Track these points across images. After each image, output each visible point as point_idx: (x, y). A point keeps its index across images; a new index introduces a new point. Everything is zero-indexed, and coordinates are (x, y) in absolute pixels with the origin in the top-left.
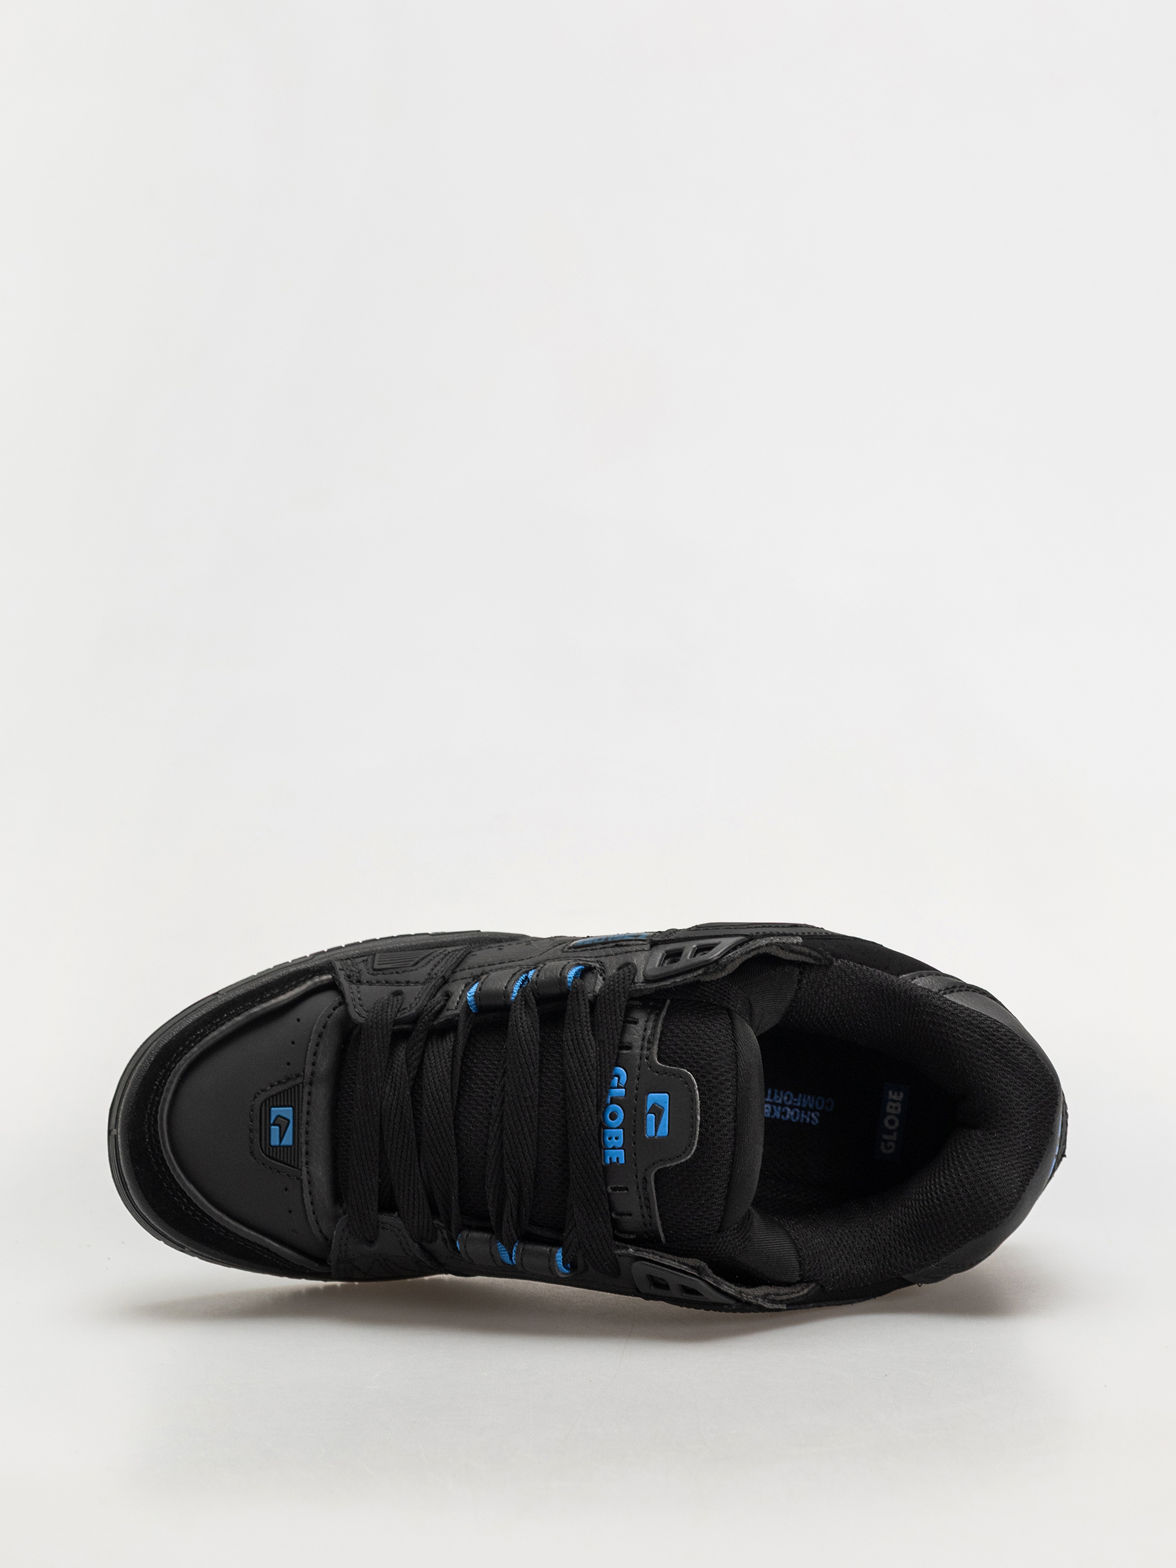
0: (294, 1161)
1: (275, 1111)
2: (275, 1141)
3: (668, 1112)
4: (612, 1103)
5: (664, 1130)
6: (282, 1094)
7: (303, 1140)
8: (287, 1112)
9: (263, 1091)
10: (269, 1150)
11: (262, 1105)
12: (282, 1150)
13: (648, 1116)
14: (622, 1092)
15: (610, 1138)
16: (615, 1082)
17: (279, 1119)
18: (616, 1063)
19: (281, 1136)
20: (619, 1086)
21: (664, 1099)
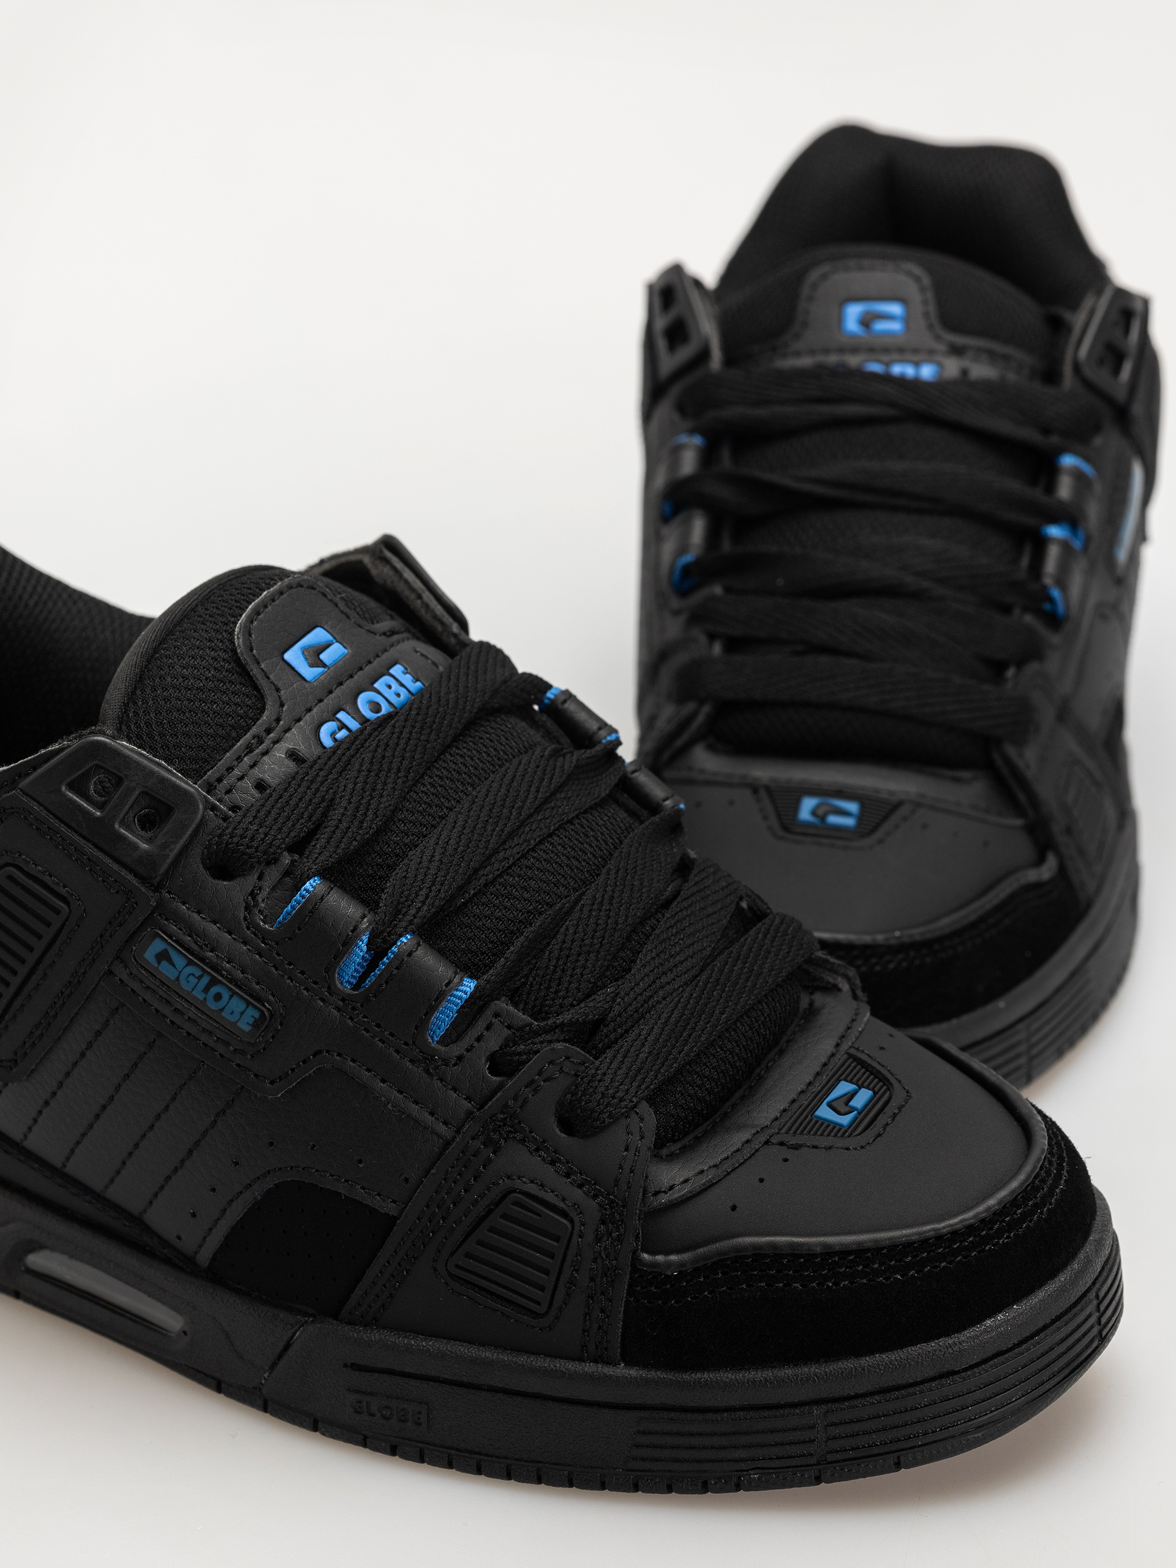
0: (850, 1065)
1: (845, 1120)
2: (864, 1095)
3: (301, 642)
4: (366, 720)
5: (320, 635)
6: (819, 1134)
7: (823, 1079)
8: (824, 1112)
9: (848, 1149)
10: (879, 1090)
11: (860, 1134)
12: (860, 1082)
13: (327, 664)
14: (342, 715)
15: (398, 695)
16: (342, 734)
17: (842, 1111)
18: (324, 747)
19: (852, 1095)
20: (343, 726)
21: (294, 656)
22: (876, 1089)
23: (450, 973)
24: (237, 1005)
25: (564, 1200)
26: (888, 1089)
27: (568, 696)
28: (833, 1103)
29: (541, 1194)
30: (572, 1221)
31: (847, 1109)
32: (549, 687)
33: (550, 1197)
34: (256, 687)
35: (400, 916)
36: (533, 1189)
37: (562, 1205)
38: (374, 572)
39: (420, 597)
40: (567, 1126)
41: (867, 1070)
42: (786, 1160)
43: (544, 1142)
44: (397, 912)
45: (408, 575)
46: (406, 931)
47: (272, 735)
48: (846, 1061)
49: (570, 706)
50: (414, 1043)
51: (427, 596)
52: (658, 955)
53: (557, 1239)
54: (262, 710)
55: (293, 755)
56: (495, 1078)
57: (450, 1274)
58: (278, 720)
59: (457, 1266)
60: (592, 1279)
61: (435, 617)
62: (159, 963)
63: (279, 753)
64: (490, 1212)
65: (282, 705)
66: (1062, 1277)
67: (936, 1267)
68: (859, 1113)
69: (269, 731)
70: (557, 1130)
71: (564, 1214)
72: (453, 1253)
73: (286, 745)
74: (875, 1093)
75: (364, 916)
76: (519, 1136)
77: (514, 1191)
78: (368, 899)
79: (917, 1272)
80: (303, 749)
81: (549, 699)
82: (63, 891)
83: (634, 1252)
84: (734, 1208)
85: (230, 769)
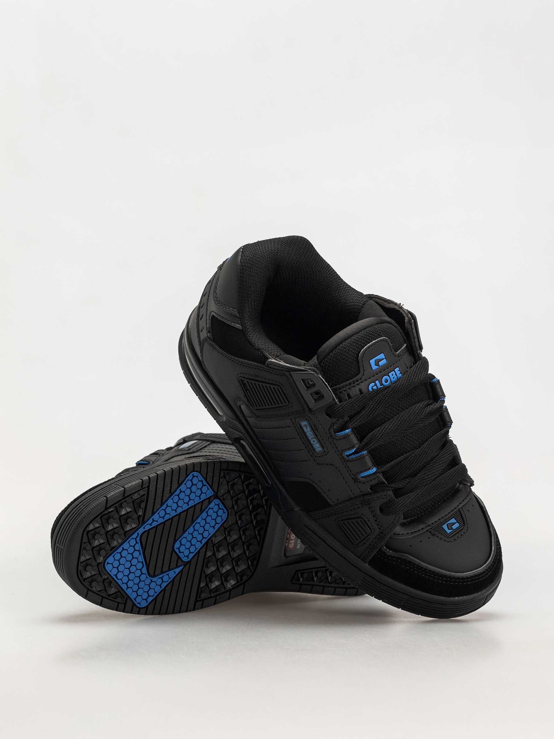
0: (458, 514)
1: (449, 531)
2: (457, 525)
3: (376, 357)
4: (383, 385)
5: (382, 356)
6: (441, 533)
7: (449, 515)
8: (445, 527)
9: (445, 541)
10: (461, 525)
11: (450, 538)
12: (458, 520)
13: (380, 365)
14: (377, 382)
15: (394, 378)
16: (375, 387)
17: (449, 528)
18: (369, 391)
19: (454, 524)
20: (376, 385)
21: (372, 362)
22: (461, 524)
23: (371, 466)
24: (318, 445)
25: (372, 526)
26: (464, 525)
27: (438, 381)
28: (448, 525)
29: (367, 522)
30: (371, 531)
31: (451, 528)
32: (435, 377)
33: (369, 523)
34: (359, 367)
35: (366, 446)
36: (366, 520)
37: (371, 527)
38: (406, 325)
39: (414, 339)
40: (381, 510)
41: (461, 517)
42: (429, 538)
43: (374, 511)
44: (366, 444)
45: (414, 331)
46: (366, 450)
47: (357, 382)
48: (458, 512)
49: (438, 386)
50: (355, 475)
51: (416, 339)
52: (424, 474)
53: (366, 533)
54: (358, 374)
55: (360, 390)
56: (370, 491)
57: (338, 524)
58: (360, 379)
59: (340, 523)
60: (370, 545)
61: (415, 346)
62: (304, 427)
63: (357, 389)
64: (354, 518)
65: (363, 375)
66: (480, 593)
67: (450, 583)
68: (453, 531)
69: (357, 381)
70: (379, 510)
71: (371, 529)
72: (341, 521)
73: (360, 387)
74: (460, 525)
75: (357, 444)
76: (369, 506)
77: (362, 518)
78: (360, 440)
79: (445, 582)
80: (363, 389)
81: (433, 381)
82: (289, 400)
83: (382, 546)
84: (411, 546)
85: (343, 387)
